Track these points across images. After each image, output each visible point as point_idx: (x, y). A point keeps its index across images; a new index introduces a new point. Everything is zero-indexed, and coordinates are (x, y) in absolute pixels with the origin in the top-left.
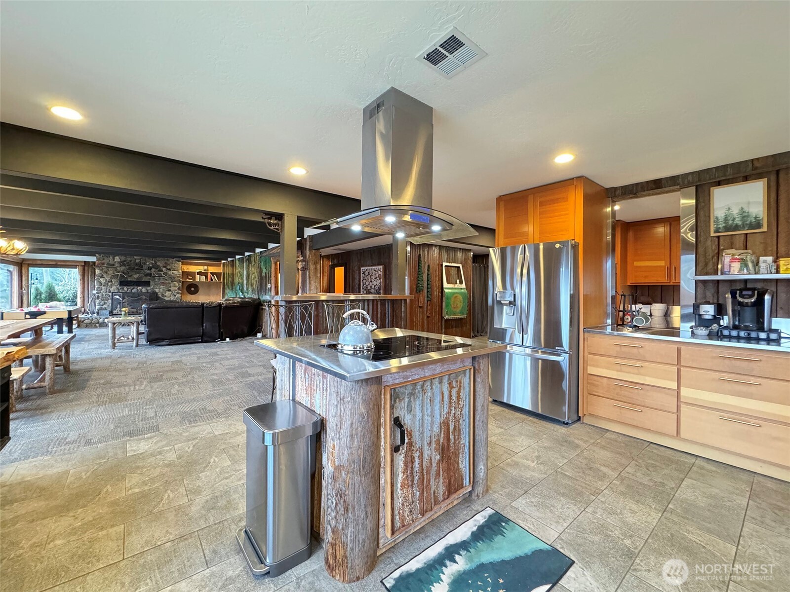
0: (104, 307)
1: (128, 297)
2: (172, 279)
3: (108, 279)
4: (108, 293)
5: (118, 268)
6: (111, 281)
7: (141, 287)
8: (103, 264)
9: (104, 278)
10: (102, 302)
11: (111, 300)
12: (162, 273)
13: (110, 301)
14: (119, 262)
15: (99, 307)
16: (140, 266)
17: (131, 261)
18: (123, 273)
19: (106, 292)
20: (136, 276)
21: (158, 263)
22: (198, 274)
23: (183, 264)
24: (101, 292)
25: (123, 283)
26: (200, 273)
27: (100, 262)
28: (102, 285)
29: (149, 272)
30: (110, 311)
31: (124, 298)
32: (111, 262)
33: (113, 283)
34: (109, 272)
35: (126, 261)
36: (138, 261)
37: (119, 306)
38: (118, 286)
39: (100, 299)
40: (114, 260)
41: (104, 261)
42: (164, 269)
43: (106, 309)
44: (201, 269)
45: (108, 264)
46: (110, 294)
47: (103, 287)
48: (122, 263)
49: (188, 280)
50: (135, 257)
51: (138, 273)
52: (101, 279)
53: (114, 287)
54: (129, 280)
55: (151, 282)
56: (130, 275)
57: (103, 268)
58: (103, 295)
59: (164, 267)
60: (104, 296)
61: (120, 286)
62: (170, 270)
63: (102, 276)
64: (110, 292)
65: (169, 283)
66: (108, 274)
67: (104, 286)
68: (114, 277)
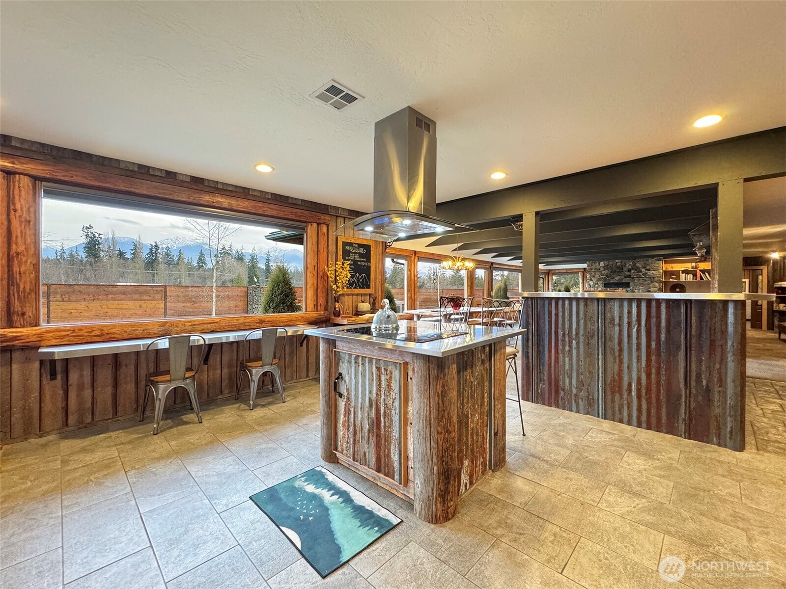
2: (652, 279)
3: (595, 282)
5: (603, 272)
6: (598, 283)
7: (621, 288)
8: (592, 269)
12: (641, 274)
14: (603, 267)
16: (621, 269)
17: (613, 265)
18: (607, 276)
20: (617, 278)
21: (638, 265)
22: (683, 273)
23: (666, 262)
25: (606, 285)
26: (686, 272)
27: (589, 267)
29: (628, 273)
32: (598, 267)
33: (599, 285)
35: (609, 265)
36: (618, 264)
38: (603, 288)
40: (600, 265)
41: (592, 267)
42: (643, 270)
44: (689, 266)
45: (595, 269)
48: (605, 268)
49: (671, 280)
50: (616, 261)
51: (619, 276)
52: (590, 282)
53: (600, 288)
54: (611, 282)
55: (631, 283)
56: (612, 277)
57: (592, 272)
59: (645, 267)
61: (605, 287)
62: (649, 270)
63: (591, 280)
65: (649, 284)
66: (596, 277)
67: (592, 287)
68: (599, 280)
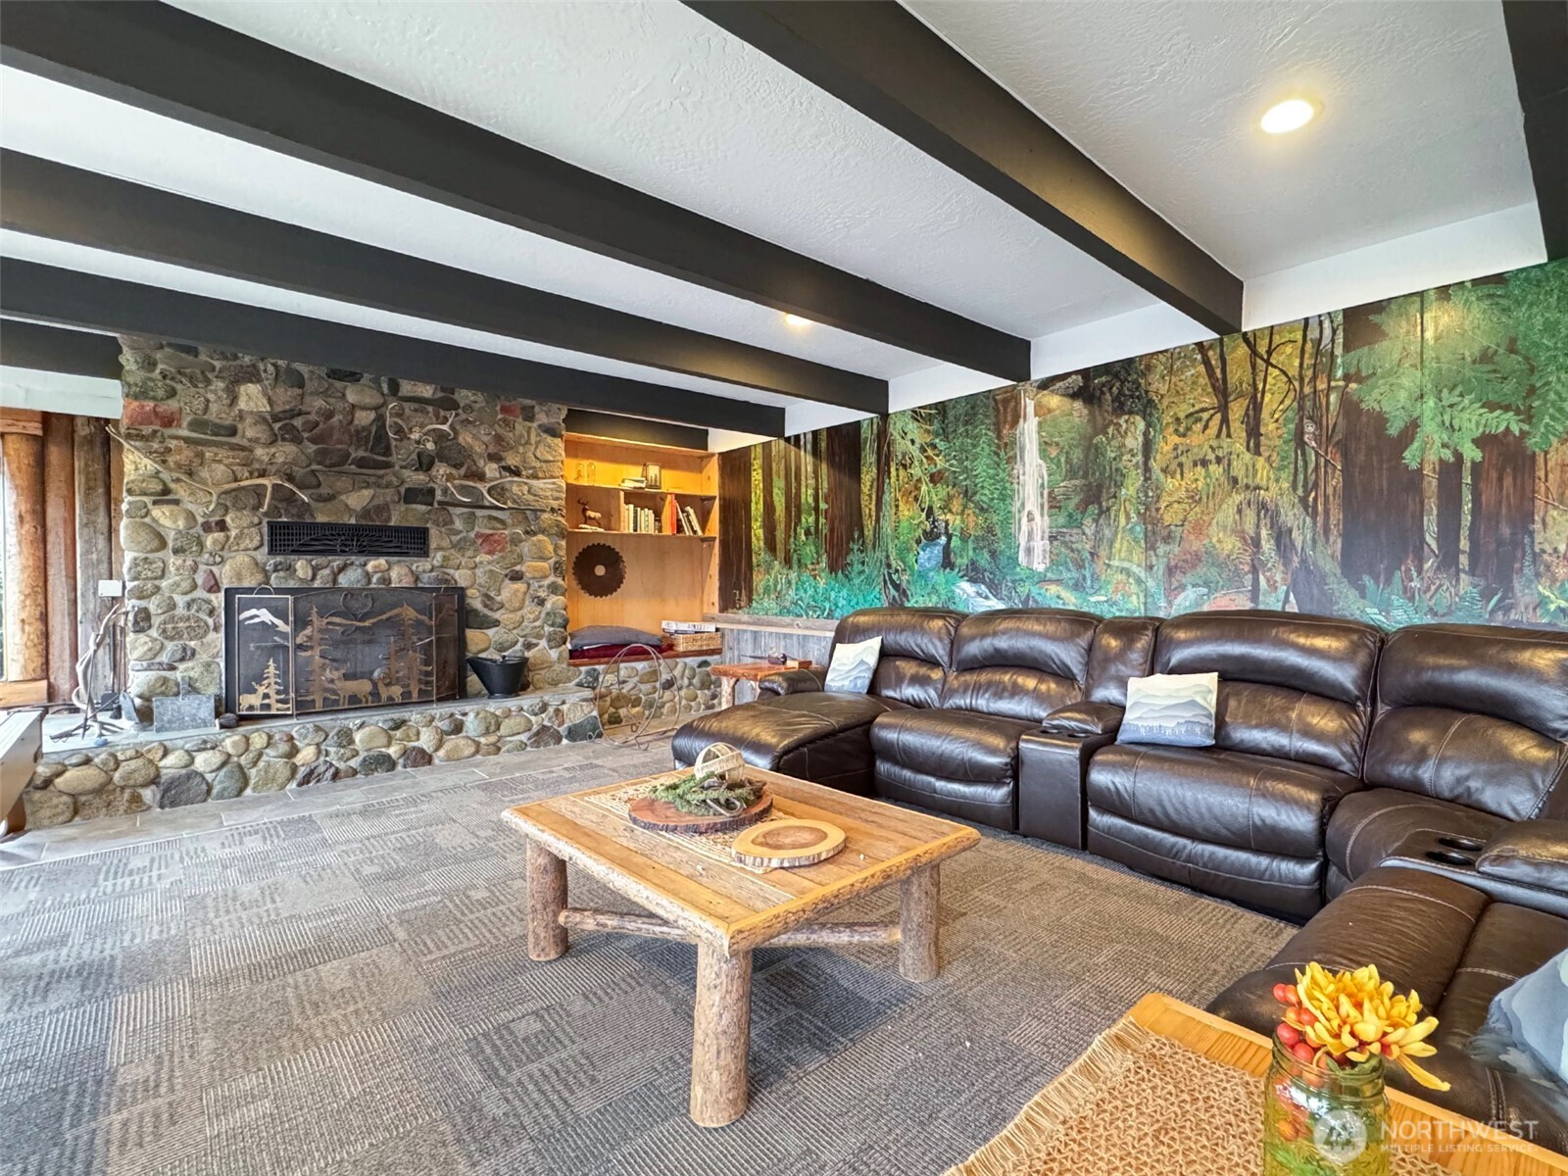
0: (178, 675)
1: (321, 615)
2: (527, 515)
3: (199, 512)
4: (200, 593)
5: (259, 452)
6: (222, 526)
7: (382, 561)
8: (169, 421)
9: (177, 502)
10: (170, 646)
11: (222, 634)
12: (483, 488)
13: (220, 638)
14: (261, 419)
15: (152, 675)
16: (377, 448)
17: (329, 415)
18: (290, 478)
19: (194, 587)
20: (358, 500)
21: (465, 438)
22: (627, 503)
23: (574, 450)
24: (158, 588)
25: (287, 538)
26: (635, 497)
27: (149, 405)
28: (163, 544)
29: (417, 478)
30: (218, 699)
31: (301, 623)
32: (217, 412)
33: (233, 533)
34: (204, 473)
35: (300, 414)
36: (364, 418)
37: (272, 669)
38: (262, 555)
39: (154, 633)
40: (234, 400)
41: (173, 405)
42: (491, 470)
43: (192, 689)
44: (630, 477)
45: (198, 425)
46: (218, 600)
47: (173, 561)
48: (282, 425)
49: (588, 528)
51: (368, 486)
52: (156, 512)
53: (241, 559)
54: (321, 519)
55: (433, 532)
56: (324, 491)
57: (172, 444)
58: (173, 606)
59: (494, 457)
60: (180, 611)
61: (272, 551)
62: (517, 473)
63: (164, 496)
64: (214, 588)
65: (516, 541)
66: (203, 482)
67: (176, 552)
68: (235, 498)
